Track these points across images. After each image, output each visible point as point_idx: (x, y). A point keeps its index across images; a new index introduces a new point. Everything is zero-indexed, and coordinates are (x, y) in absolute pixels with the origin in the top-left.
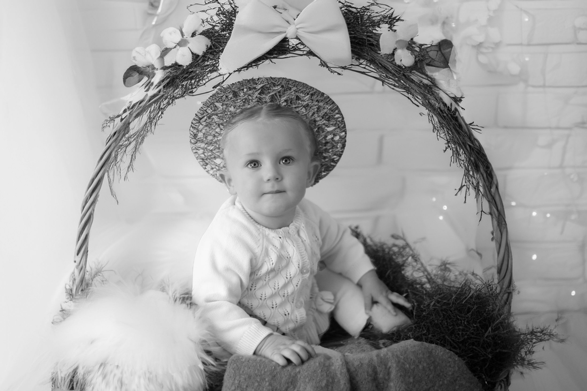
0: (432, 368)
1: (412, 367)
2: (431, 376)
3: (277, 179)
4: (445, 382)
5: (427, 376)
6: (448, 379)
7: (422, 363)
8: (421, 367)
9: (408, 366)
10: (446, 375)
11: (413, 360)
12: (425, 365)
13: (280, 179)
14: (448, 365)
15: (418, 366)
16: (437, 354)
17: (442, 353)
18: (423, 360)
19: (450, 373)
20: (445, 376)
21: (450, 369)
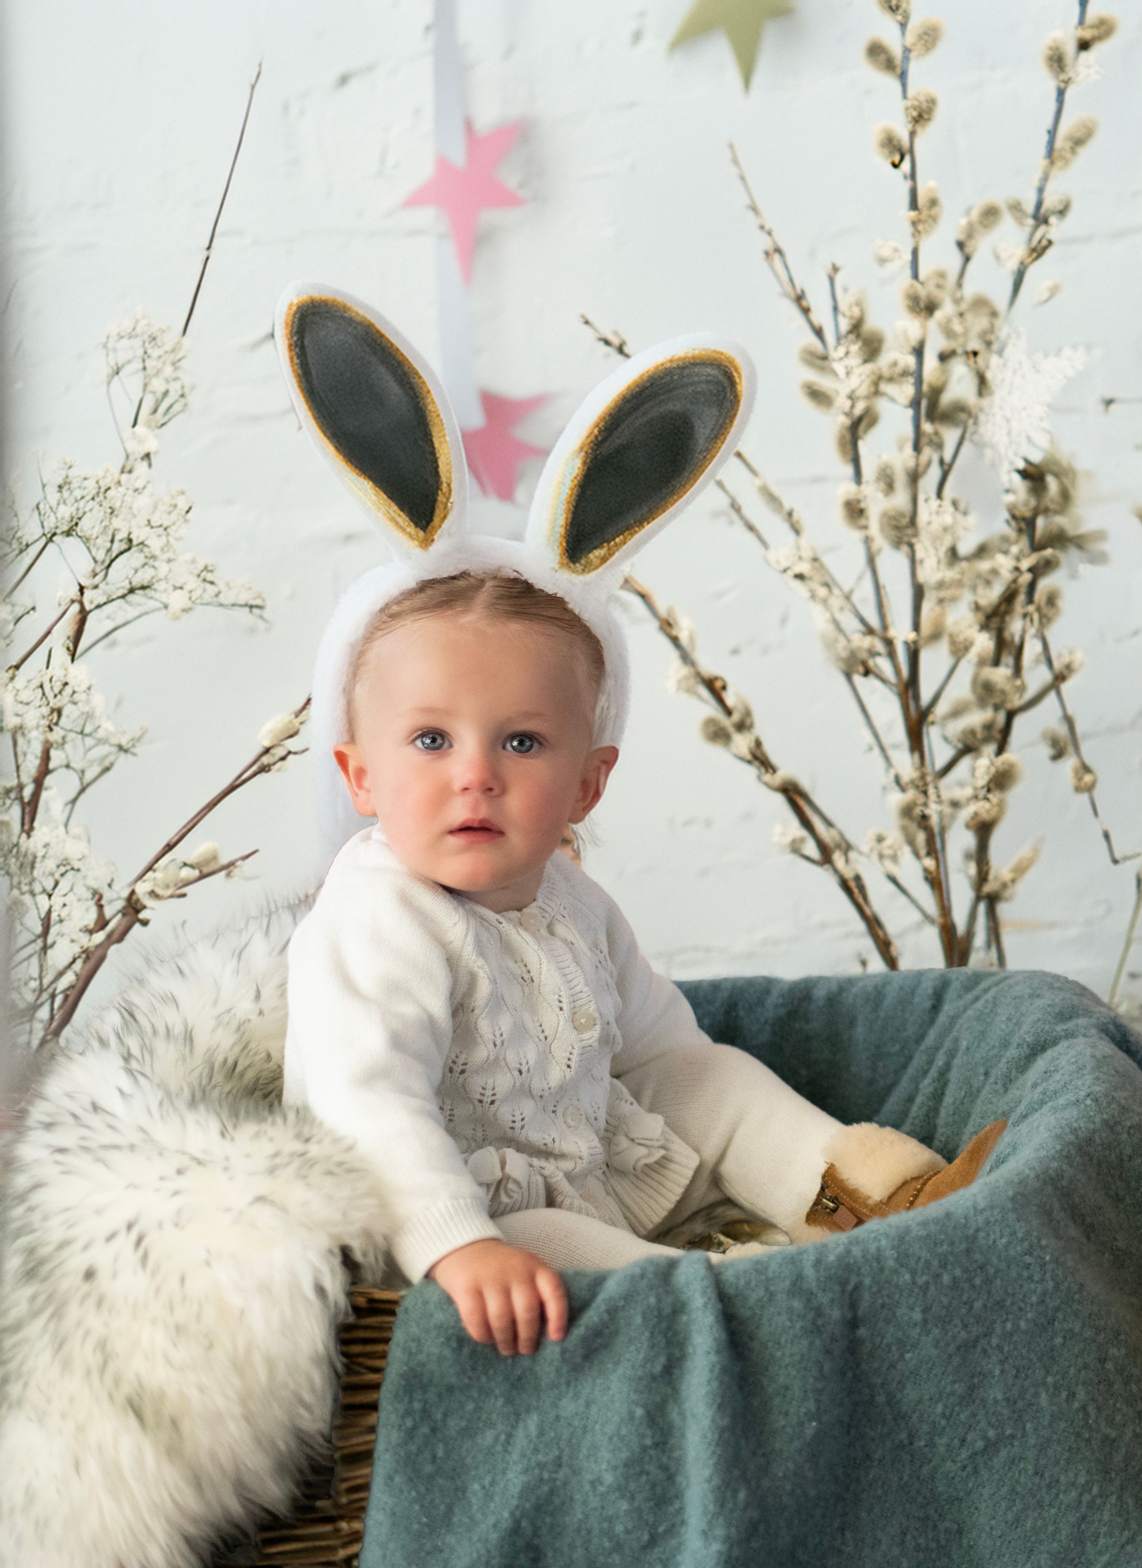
0: (978, 1281)
1: (921, 1280)
2: (978, 1305)
3: (490, 789)
4: (1023, 1324)
5: (965, 1303)
6: (1030, 1315)
7: (949, 1267)
8: (946, 1279)
9: (907, 1277)
10: (1023, 1305)
11: (923, 1260)
12: (958, 1272)
13: (496, 792)
14: (1025, 1273)
15: (938, 1276)
16: (991, 1243)
17: (1004, 1240)
18: (951, 1258)
19: (1034, 1299)
20: (1021, 1309)
21: (1032, 1286)
